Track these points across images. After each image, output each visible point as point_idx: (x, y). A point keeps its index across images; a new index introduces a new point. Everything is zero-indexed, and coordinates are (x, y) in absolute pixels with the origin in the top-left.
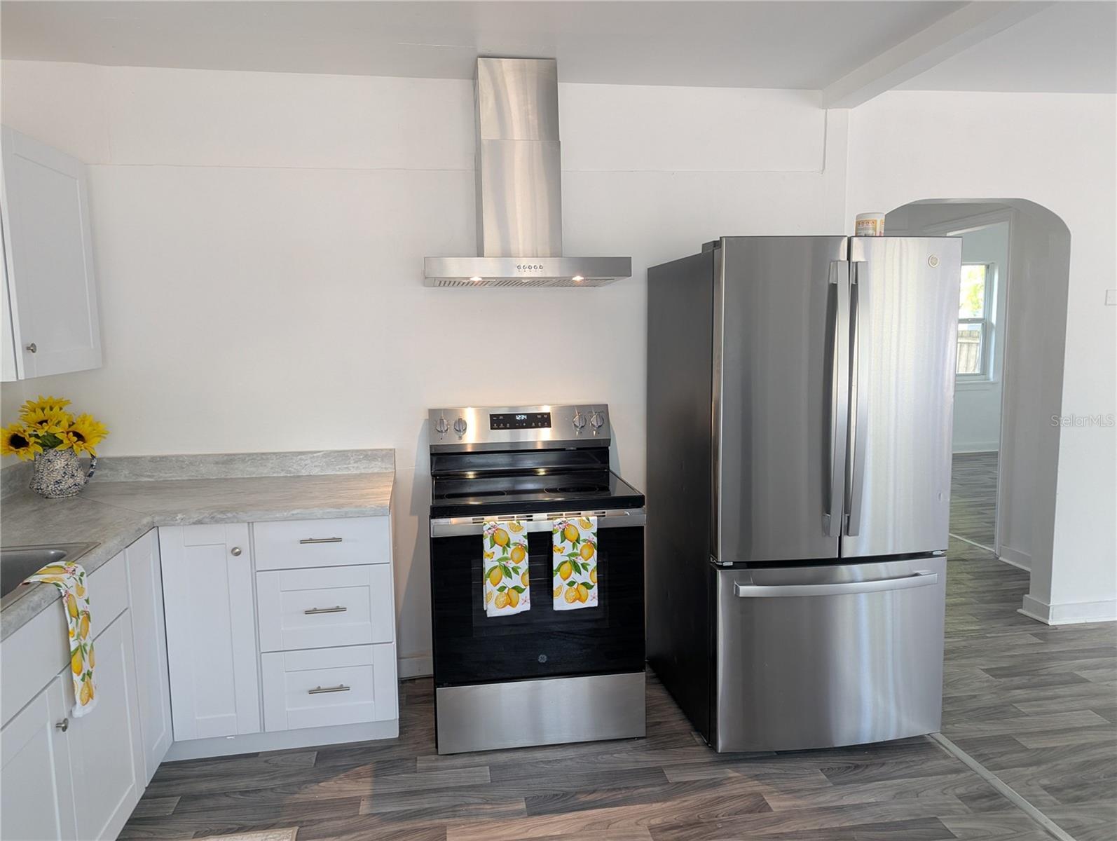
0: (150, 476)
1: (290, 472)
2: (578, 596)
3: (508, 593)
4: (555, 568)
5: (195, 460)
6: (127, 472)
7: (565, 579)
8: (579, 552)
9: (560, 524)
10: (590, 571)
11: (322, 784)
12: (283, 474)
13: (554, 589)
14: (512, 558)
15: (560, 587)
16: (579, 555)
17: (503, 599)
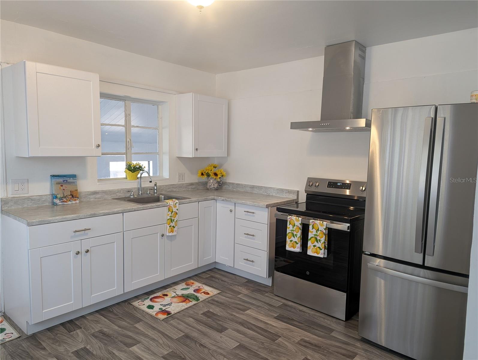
0: (236, 189)
1: (267, 193)
2: (316, 251)
3: (293, 243)
4: (309, 238)
5: (245, 186)
6: (231, 187)
7: (312, 244)
8: (318, 234)
9: (312, 222)
10: (321, 243)
11: (239, 287)
12: (265, 194)
13: (308, 246)
14: (295, 231)
15: (310, 246)
16: (318, 236)
17: (291, 245)
